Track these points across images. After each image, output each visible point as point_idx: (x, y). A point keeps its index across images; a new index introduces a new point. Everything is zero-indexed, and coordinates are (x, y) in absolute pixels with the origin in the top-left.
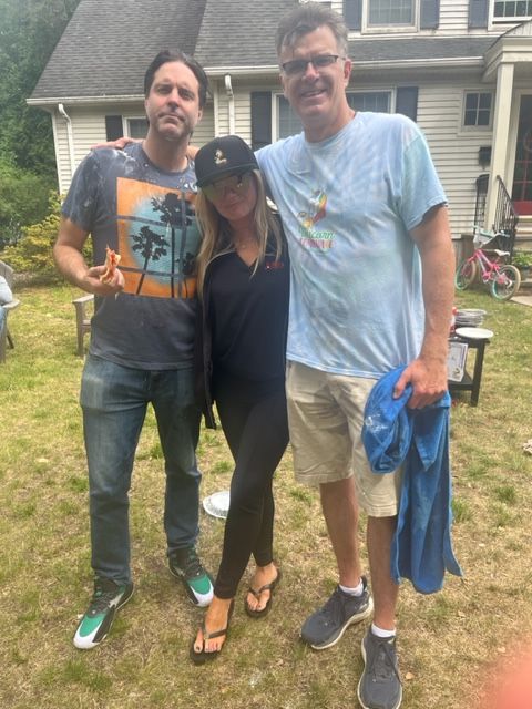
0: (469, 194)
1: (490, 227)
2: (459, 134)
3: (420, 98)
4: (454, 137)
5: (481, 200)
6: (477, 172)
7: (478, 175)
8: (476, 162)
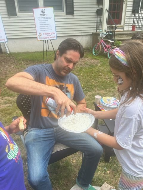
0: (94, 17)
1: (104, 30)
5: (99, 19)
6: (96, 8)
7: (96, 9)
8: (95, 4)
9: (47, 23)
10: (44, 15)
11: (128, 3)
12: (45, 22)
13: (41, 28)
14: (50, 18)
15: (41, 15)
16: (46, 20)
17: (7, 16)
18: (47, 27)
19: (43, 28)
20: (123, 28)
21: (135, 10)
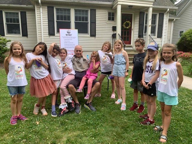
0: (111, 39)
2: (107, 22)
3: (96, 12)
4: (106, 23)
5: (114, 40)
6: (112, 33)
7: (112, 34)
8: (112, 30)
9: (71, 41)
10: (69, 35)
11: (135, 31)
12: (69, 40)
13: (65, 45)
16: (71, 39)
17: (48, 35)
18: (71, 45)
19: (68, 45)
20: (133, 47)
21: (140, 35)
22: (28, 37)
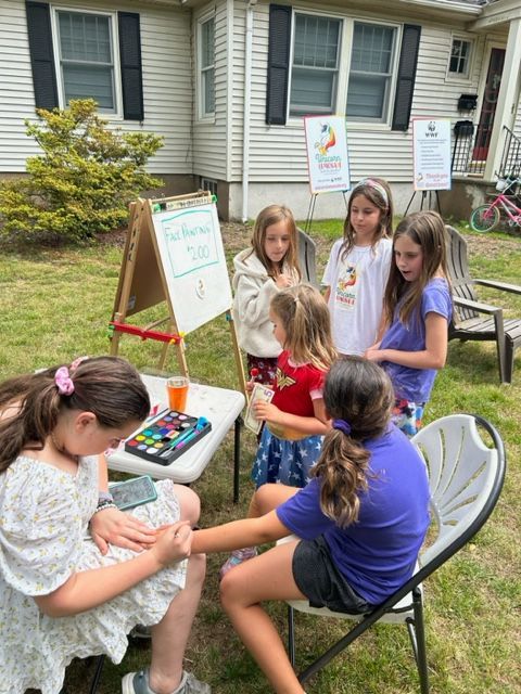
2: (446, 80)
3: (422, 38)
4: (442, 82)
7: (455, 121)
10: (432, 135)
12: (432, 149)
14: (442, 141)
15: (427, 135)
16: (436, 145)
17: (263, 124)
22: (145, 122)
